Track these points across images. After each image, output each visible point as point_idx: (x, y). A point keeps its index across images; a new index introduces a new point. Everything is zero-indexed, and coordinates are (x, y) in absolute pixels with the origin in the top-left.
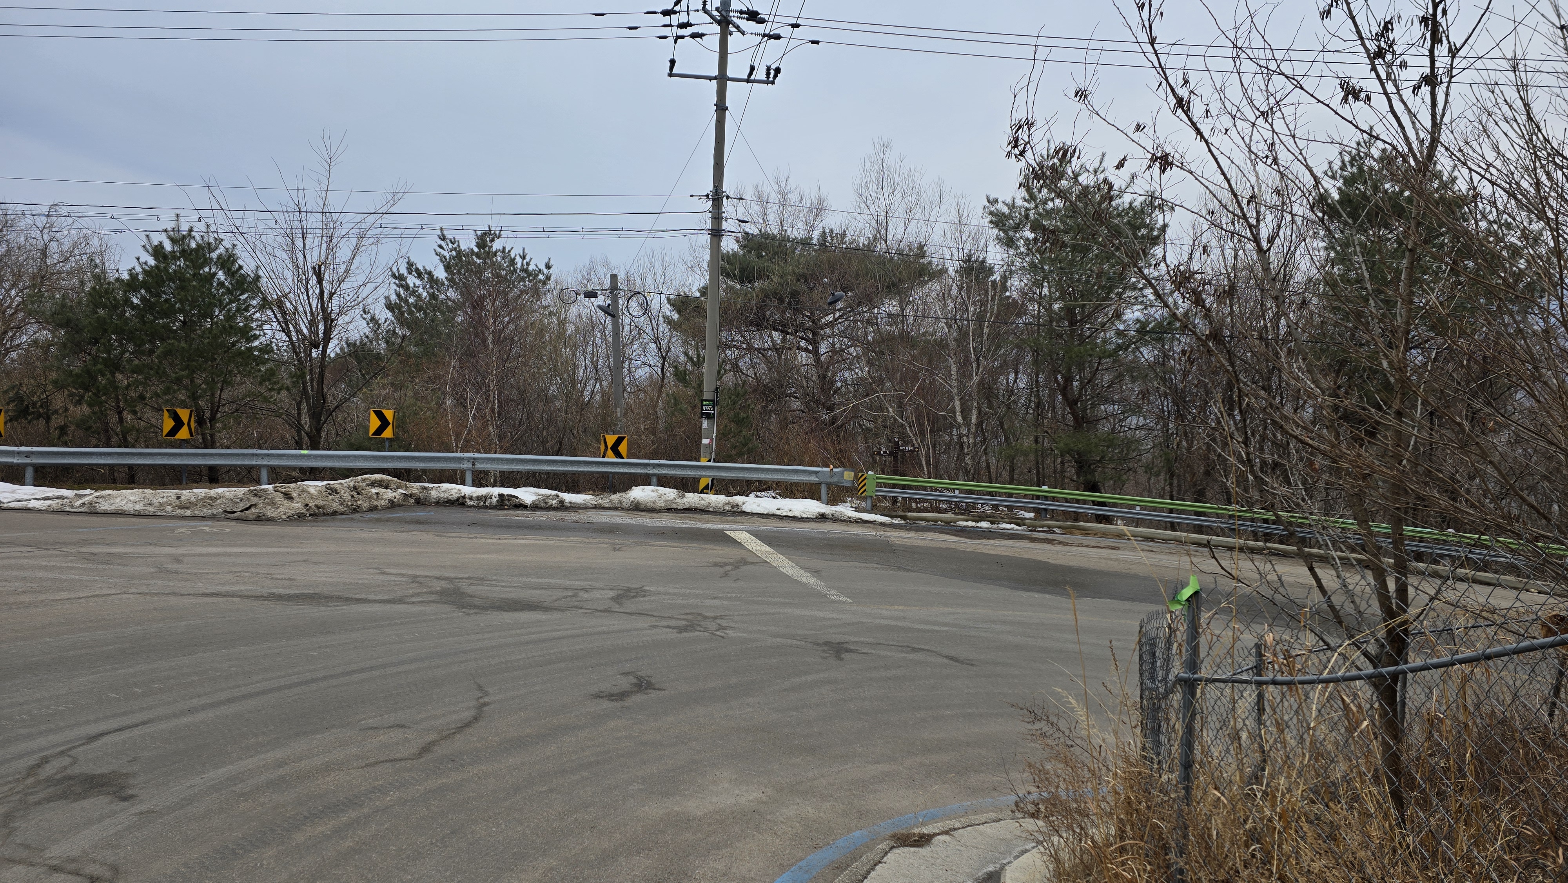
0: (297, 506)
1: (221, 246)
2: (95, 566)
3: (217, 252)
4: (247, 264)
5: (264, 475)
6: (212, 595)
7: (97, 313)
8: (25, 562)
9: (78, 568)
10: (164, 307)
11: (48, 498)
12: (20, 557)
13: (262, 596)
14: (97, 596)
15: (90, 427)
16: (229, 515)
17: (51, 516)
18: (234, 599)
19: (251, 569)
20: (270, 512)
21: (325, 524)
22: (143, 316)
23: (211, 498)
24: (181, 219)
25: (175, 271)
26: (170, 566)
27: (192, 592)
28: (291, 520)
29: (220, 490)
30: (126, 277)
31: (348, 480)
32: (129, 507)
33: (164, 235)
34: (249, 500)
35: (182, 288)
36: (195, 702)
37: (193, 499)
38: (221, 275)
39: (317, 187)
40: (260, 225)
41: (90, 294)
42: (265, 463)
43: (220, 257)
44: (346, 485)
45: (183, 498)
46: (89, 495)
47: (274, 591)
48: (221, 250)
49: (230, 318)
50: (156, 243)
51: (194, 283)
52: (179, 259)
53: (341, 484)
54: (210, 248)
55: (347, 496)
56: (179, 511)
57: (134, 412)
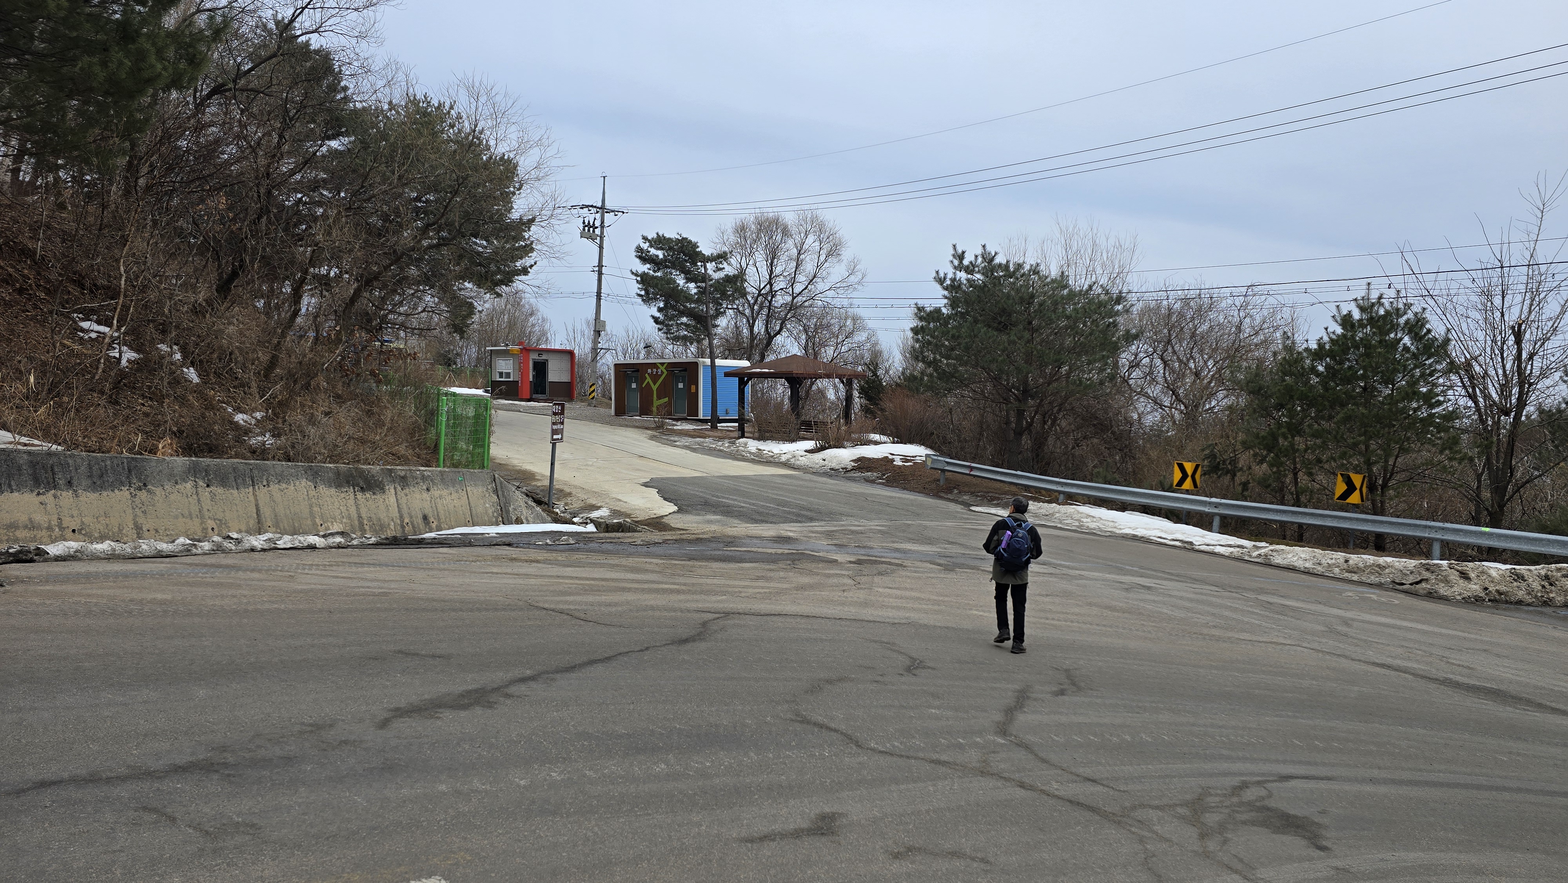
0: (1475, 588)
1: (1409, 311)
2: (1271, 615)
3: (1405, 318)
4: (1437, 327)
5: (1436, 549)
6: (1382, 666)
7: (1284, 381)
8: (1214, 599)
9: (1257, 614)
10: (1348, 374)
11: (1230, 546)
12: (1210, 595)
13: (1437, 680)
14: (1274, 643)
15: (1270, 485)
16: (1396, 586)
17: (1233, 562)
18: (1407, 675)
19: (1423, 648)
20: (1443, 590)
21: (1508, 613)
22: (1327, 383)
23: (1379, 566)
24: (1372, 287)
25: (1361, 339)
26: (1339, 628)
27: (1362, 659)
28: (1466, 602)
29: (1389, 559)
30: (1314, 346)
31: (1537, 567)
32: (1300, 564)
33: (1353, 304)
34: (1420, 574)
35: (1367, 355)
36: (1375, 773)
37: (1361, 565)
38: (1407, 340)
39: (1525, 237)
40: (1454, 285)
41: (1281, 364)
42: (1439, 536)
43: (1407, 322)
44: (1536, 572)
45: (1351, 562)
46: (1265, 548)
47: (1451, 676)
48: (1410, 315)
49: (1413, 383)
50: (1345, 312)
51: (1379, 350)
52: (1366, 327)
53: (1530, 570)
54: (1398, 313)
55: (1536, 586)
56: (1346, 575)
57: (1310, 474)
